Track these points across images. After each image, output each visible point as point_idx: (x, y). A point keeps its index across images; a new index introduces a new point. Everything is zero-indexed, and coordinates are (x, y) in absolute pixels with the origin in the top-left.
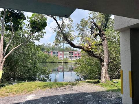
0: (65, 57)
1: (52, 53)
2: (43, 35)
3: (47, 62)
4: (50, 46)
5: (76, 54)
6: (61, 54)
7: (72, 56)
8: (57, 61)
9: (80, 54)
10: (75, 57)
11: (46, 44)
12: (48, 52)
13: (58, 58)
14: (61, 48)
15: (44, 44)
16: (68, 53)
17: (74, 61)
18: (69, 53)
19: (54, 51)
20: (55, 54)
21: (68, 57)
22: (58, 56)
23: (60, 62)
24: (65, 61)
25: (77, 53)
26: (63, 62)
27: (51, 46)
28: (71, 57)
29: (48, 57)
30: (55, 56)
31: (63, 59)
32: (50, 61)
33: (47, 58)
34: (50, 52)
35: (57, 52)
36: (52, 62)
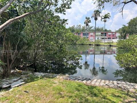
0: (96, 39)
1: (82, 35)
2: (70, 4)
3: (76, 45)
4: (80, 28)
5: (109, 35)
6: (92, 36)
7: (105, 37)
8: (87, 44)
9: (114, 35)
10: (109, 38)
11: (76, 26)
12: (78, 34)
13: (88, 40)
14: (92, 29)
15: (74, 26)
16: (100, 34)
17: (108, 43)
18: (102, 34)
19: (84, 32)
20: (85, 35)
21: (100, 38)
22: (88, 37)
23: (91, 45)
24: (96, 44)
25: (111, 34)
26: (94, 44)
27: (82, 27)
28: (103, 38)
29: (78, 38)
30: (85, 38)
31: (94, 41)
32: (80, 43)
33: (77, 40)
34: (80, 34)
35: (88, 34)
36: (82, 44)
